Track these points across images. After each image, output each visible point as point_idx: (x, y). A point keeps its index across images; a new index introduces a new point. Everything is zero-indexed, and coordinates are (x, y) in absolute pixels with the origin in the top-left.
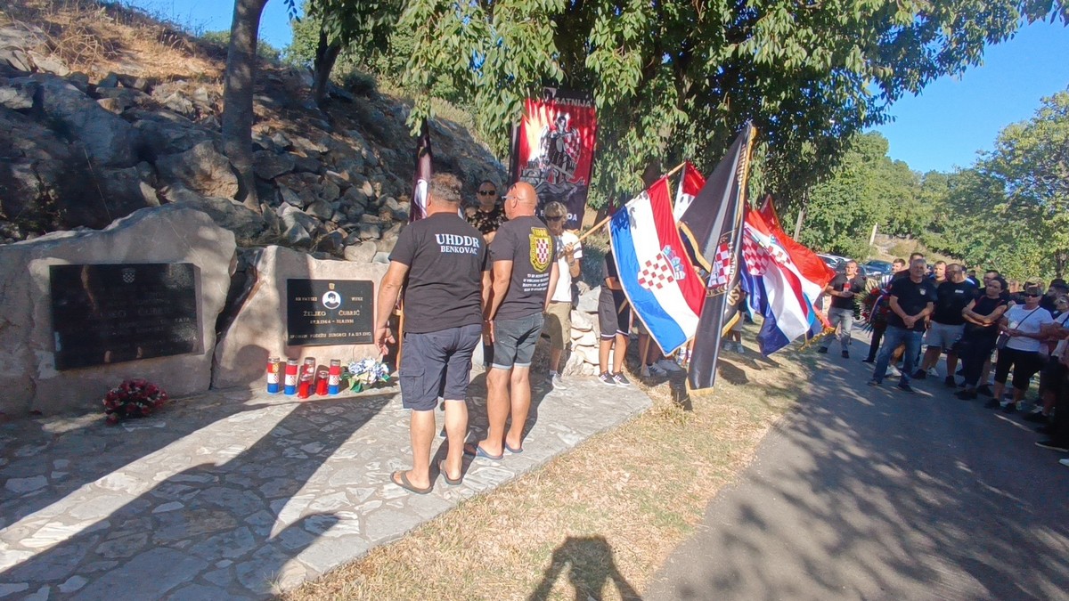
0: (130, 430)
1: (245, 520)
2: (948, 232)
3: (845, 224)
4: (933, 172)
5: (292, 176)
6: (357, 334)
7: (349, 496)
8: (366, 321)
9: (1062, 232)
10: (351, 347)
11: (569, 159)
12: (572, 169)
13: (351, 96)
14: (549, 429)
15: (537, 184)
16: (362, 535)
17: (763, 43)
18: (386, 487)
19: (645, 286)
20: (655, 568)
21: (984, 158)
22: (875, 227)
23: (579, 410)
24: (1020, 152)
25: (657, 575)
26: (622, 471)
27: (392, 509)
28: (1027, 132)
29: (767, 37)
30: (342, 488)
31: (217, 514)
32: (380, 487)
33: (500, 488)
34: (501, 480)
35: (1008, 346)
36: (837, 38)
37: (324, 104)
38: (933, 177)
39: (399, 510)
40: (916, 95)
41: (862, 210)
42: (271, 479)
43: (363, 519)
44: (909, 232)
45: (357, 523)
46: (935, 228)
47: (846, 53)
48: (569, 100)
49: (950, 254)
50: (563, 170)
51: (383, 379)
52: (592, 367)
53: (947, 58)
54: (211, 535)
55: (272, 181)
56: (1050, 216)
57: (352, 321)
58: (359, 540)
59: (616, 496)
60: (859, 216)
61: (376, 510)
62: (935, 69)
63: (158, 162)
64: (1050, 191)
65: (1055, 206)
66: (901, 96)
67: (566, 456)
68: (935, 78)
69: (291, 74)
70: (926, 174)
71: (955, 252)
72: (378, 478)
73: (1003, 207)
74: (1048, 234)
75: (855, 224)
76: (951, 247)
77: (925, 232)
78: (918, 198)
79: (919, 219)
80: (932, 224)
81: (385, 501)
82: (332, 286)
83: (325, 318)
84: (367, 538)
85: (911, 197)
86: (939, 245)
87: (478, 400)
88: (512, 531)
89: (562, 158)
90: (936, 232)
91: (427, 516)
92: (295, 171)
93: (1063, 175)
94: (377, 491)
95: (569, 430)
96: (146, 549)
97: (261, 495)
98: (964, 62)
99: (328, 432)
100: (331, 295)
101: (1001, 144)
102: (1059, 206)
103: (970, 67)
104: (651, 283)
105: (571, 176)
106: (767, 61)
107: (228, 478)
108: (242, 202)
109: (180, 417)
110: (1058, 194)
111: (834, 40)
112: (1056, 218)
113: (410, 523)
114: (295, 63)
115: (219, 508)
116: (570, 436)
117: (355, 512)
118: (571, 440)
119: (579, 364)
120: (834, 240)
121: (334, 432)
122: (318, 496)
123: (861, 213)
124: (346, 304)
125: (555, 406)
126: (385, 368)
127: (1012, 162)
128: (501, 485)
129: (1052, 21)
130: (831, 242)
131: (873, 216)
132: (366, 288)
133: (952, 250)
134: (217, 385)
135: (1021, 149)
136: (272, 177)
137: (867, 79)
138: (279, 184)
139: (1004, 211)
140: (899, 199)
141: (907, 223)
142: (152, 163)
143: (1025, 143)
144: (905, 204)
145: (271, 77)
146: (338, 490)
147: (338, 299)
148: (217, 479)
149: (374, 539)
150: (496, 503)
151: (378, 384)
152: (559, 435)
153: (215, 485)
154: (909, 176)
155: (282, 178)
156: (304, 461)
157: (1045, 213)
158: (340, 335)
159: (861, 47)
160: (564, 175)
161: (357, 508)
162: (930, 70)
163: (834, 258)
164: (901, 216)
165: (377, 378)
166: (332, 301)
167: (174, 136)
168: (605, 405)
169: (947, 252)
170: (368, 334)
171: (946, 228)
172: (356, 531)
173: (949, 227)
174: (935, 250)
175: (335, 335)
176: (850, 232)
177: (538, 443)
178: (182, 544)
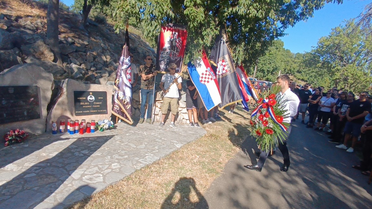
0: (14, 148)
1: (60, 178)
2: (303, 73)
3: (270, 71)
4: (298, 53)
5: (75, 53)
6: (101, 111)
7: (99, 168)
8: (105, 106)
9: (337, 73)
10: (99, 115)
11: (177, 48)
12: (178, 52)
13: (97, 24)
14: (171, 142)
15: (166, 56)
16: (104, 182)
17: (241, 8)
18: (113, 165)
19: (203, 82)
20: (207, 187)
21: (314, 49)
22: (280, 72)
23: (181, 135)
24: (325, 46)
25: (208, 190)
26: (196, 156)
27: (115, 172)
28: (327, 40)
29: (242, 6)
30: (97, 166)
31: (49, 177)
32: (111, 165)
33: (154, 163)
34: (154, 160)
35: (321, 110)
36: (266, 7)
37: (86, 27)
38: (298, 55)
39: (118, 172)
40: (293, 27)
41: (276, 66)
42: (70, 164)
43: (104, 176)
44: (291, 73)
45: (102, 178)
46: (299, 72)
47: (269, 12)
48: (177, 27)
49: (304, 80)
50: (175, 52)
51: (111, 127)
52: (186, 120)
53: (302, 14)
54: (47, 184)
55: (67, 55)
56: (334, 67)
57: (99, 106)
58: (103, 184)
59: (195, 164)
60: (275, 68)
61: (109, 173)
62: (298, 18)
63: (21, 48)
64: (334, 59)
65: (335, 64)
66: (288, 27)
67: (177, 151)
68: (299, 21)
69: (73, 16)
70: (296, 54)
71: (305, 80)
72: (110, 161)
73: (320, 65)
74: (333, 73)
75: (273, 70)
76: (304, 78)
77: (296, 73)
78: (294, 62)
79: (294, 69)
80: (298, 70)
81: (112, 169)
82: (91, 93)
83: (88, 105)
84: (106, 183)
85: (291, 62)
86: (300, 78)
87: (146, 133)
88: (158, 177)
89: (175, 47)
90: (299, 73)
91: (128, 174)
92: (76, 51)
93: (338, 54)
94: (109, 166)
95: (178, 142)
96: (21, 191)
97: (66, 169)
98: (308, 16)
99: (91, 146)
100: (91, 97)
101: (319, 44)
102: (337, 64)
103: (309, 18)
104: (205, 81)
105: (178, 54)
106: (242, 14)
107: (53, 164)
108: (56, 63)
109: (34, 142)
110: (336, 60)
111: (265, 8)
112: (336, 68)
113: (121, 177)
114: (75, 11)
115: (50, 175)
116: (178, 144)
117: (101, 174)
118: (178, 146)
119: (181, 119)
120: (267, 76)
121: (93, 146)
122: (87, 169)
123: (275, 67)
124: (96, 100)
125: (173, 134)
126: (112, 123)
127: (322, 50)
128: (154, 162)
129: (334, 3)
130: (266, 77)
131: (279, 68)
132: (104, 94)
133: (305, 79)
134: (48, 130)
135: (325, 45)
136: (67, 54)
137: (276, 21)
138: (70, 56)
139: (320, 66)
140: (287, 62)
141: (290, 70)
142: (19, 48)
143: (327, 43)
144: (290, 64)
145: (66, 16)
146: (95, 166)
147: (93, 98)
148: (49, 164)
149: (108, 183)
150: (152, 168)
151: (109, 128)
152: (174, 144)
153: (48, 166)
154: (291, 54)
155: (71, 54)
156: (82, 157)
157: (332, 67)
158: (95, 111)
159: (274, 10)
160: (175, 54)
161: (102, 172)
162: (297, 18)
163: (267, 82)
164: (288, 68)
165: (109, 126)
166: (91, 99)
167: (28, 38)
168: (191, 133)
169: (303, 80)
170: (105, 110)
171: (302, 72)
172: (102, 180)
173: (303, 71)
174: (299, 79)
175: (93, 111)
176: (272, 73)
177: (167, 147)
178: (36, 188)
